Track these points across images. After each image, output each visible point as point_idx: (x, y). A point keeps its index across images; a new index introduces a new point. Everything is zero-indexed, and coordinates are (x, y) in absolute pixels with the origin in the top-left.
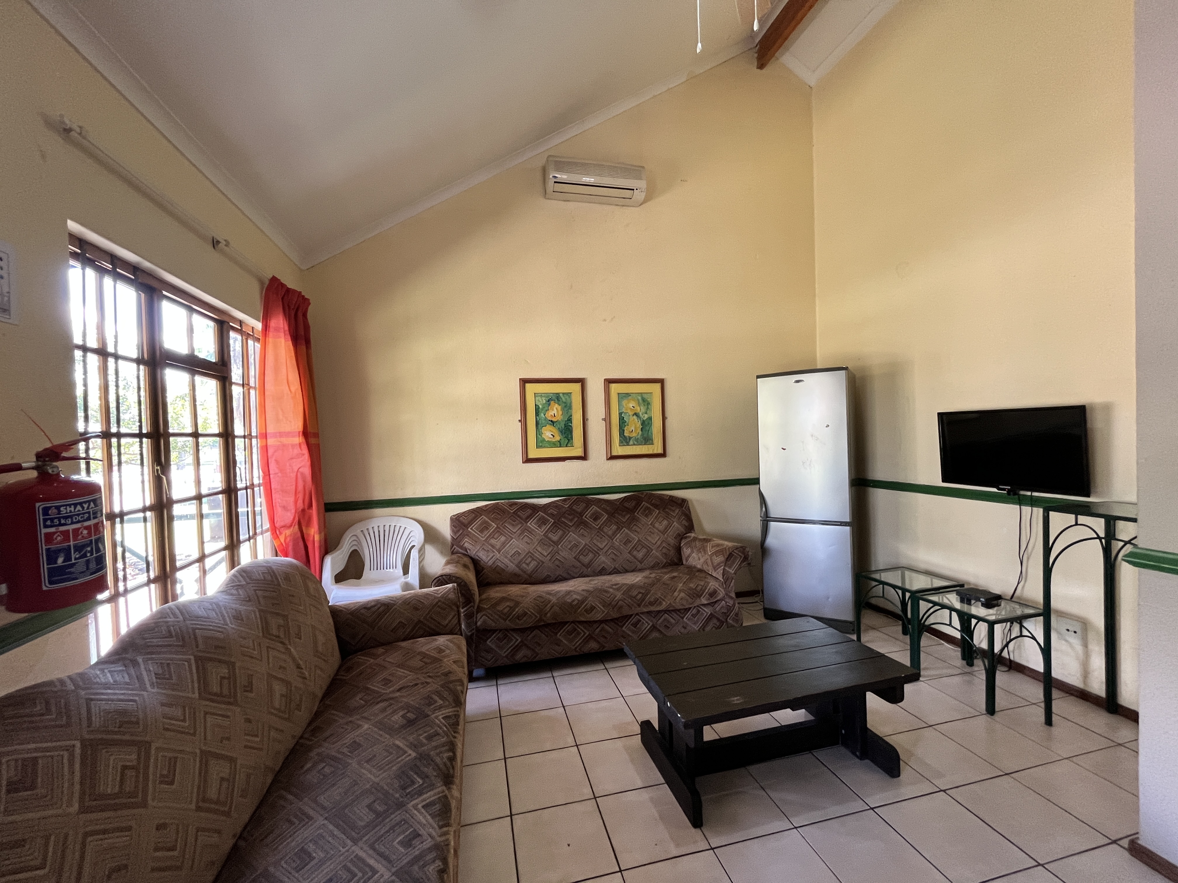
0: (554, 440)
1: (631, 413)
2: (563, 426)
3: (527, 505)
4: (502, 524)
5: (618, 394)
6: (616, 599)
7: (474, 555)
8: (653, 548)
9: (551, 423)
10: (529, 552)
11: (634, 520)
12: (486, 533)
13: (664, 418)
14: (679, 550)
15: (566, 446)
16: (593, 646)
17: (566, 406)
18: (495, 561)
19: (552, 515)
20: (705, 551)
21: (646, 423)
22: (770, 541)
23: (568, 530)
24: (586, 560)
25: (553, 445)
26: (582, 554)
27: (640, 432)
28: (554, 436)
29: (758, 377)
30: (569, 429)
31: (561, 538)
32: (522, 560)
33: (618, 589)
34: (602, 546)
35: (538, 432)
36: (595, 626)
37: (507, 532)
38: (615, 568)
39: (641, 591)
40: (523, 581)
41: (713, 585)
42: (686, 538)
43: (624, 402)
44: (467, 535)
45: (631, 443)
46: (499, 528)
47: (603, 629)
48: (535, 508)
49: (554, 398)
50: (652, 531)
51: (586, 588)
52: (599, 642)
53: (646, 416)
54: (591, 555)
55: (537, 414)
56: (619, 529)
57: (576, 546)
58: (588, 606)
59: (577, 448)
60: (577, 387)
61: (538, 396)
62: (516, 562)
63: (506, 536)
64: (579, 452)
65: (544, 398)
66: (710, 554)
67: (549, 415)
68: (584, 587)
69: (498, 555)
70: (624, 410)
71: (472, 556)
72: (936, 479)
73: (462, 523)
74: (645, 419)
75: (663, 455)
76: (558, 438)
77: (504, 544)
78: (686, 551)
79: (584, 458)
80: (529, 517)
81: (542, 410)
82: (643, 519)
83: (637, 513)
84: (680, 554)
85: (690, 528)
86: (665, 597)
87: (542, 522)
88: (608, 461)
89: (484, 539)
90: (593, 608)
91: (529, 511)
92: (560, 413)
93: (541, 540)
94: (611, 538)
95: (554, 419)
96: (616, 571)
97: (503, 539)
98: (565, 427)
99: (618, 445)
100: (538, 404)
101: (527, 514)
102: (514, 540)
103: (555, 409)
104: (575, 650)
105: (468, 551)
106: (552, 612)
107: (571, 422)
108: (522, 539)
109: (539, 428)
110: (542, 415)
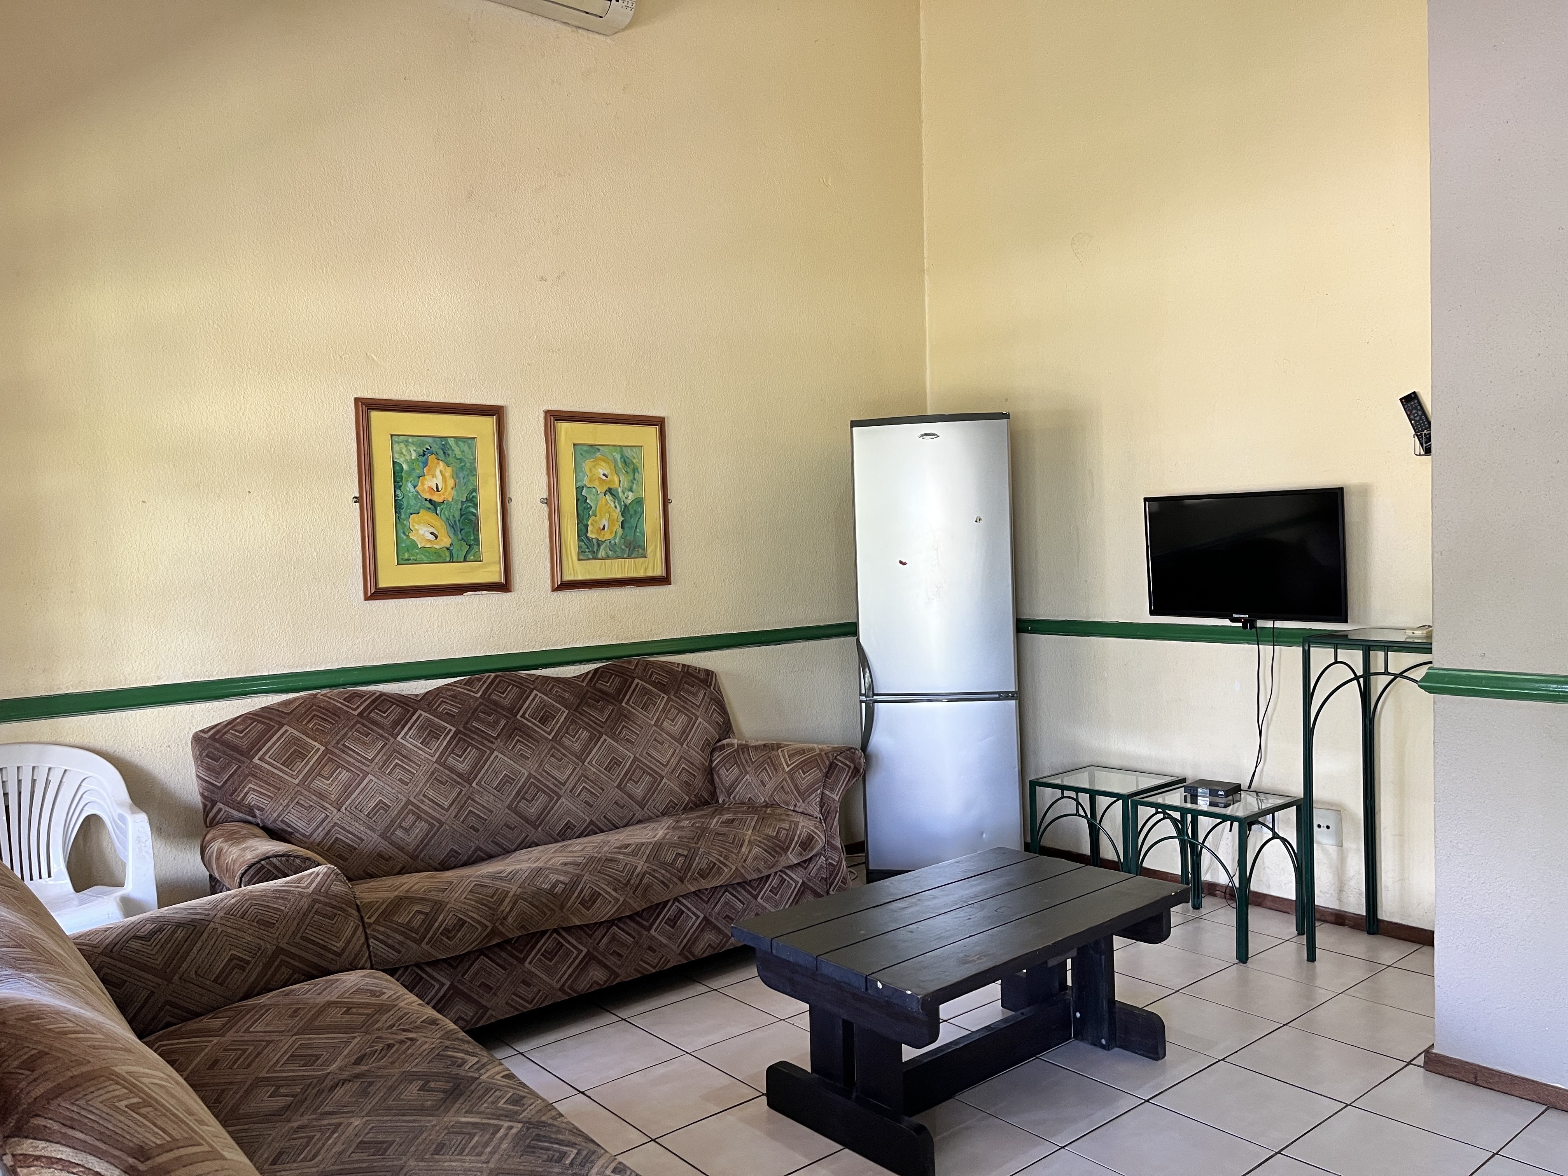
0: (437, 547)
1: (601, 489)
2: (457, 515)
3: (383, 700)
4: (337, 743)
5: (576, 445)
6: (638, 871)
7: (275, 820)
8: (663, 774)
9: (429, 505)
10: (409, 802)
11: (623, 716)
12: (302, 768)
13: (666, 502)
14: (710, 773)
15: (465, 560)
16: (597, 975)
17: (462, 468)
18: (330, 831)
19: (449, 717)
20: (776, 767)
21: (632, 512)
23: (490, 748)
24: (532, 810)
25: (436, 557)
26: (523, 798)
27: (620, 531)
28: (436, 537)
29: (855, 424)
30: (470, 521)
31: (476, 767)
32: (393, 822)
33: (634, 854)
34: (563, 779)
35: (399, 527)
36: (602, 930)
37: (352, 761)
38: (592, 822)
39: (680, 851)
40: (398, 869)
41: (805, 826)
42: (723, 747)
43: (587, 465)
44: (253, 775)
45: (602, 553)
46: (332, 753)
47: (614, 938)
48: (407, 704)
49: (435, 448)
50: (659, 738)
51: (569, 860)
52: (606, 966)
53: (631, 496)
54: (542, 798)
55: (398, 484)
56: (594, 739)
57: (508, 780)
58: (586, 893)
59: (489, 564)
60: (488, 424)
61: (398, 443)
62: (380, 828)
63: (348, 770)
64: (494, 575)
65: (412, 448)
66: (787, 769)
67: (426, 487)
68: (560, 859)
69: (336, 816)
70: (586, 482)
71: (269, 823)
72: (1141, 611)
73: (235, 748)
74: (628, 502)
75: (664, 580)
76: (445, 541)
77: (348, 789)
78: (726, 775)
79: (504, 587)
80: (400, 723)
81: (409, 474)
82: (639, 714)
83: (627, 703)
84: (712, 782)
85: (726, 728)
86: (726, 858)
87: (430, 733)
88: (555, 593)
89: (296, 781)
90: (595, 896)
91: (396, 712)
92: (451, 483)
93: (433, 773)
94: (581, 757)
95: (436, 498)
96: (593, 829)
97: (344, 776)
98: (462, 515)
99: (575, 557)
100: (400, 460)
101: (392, 717)
102: (370, 777)
103: (438, 473)
104: (562, 989)
105: (257, 813)
106: (514, 914)
107: (476, 506)
108: (389, 774)
109: (403, 516)
110: (410, 486)
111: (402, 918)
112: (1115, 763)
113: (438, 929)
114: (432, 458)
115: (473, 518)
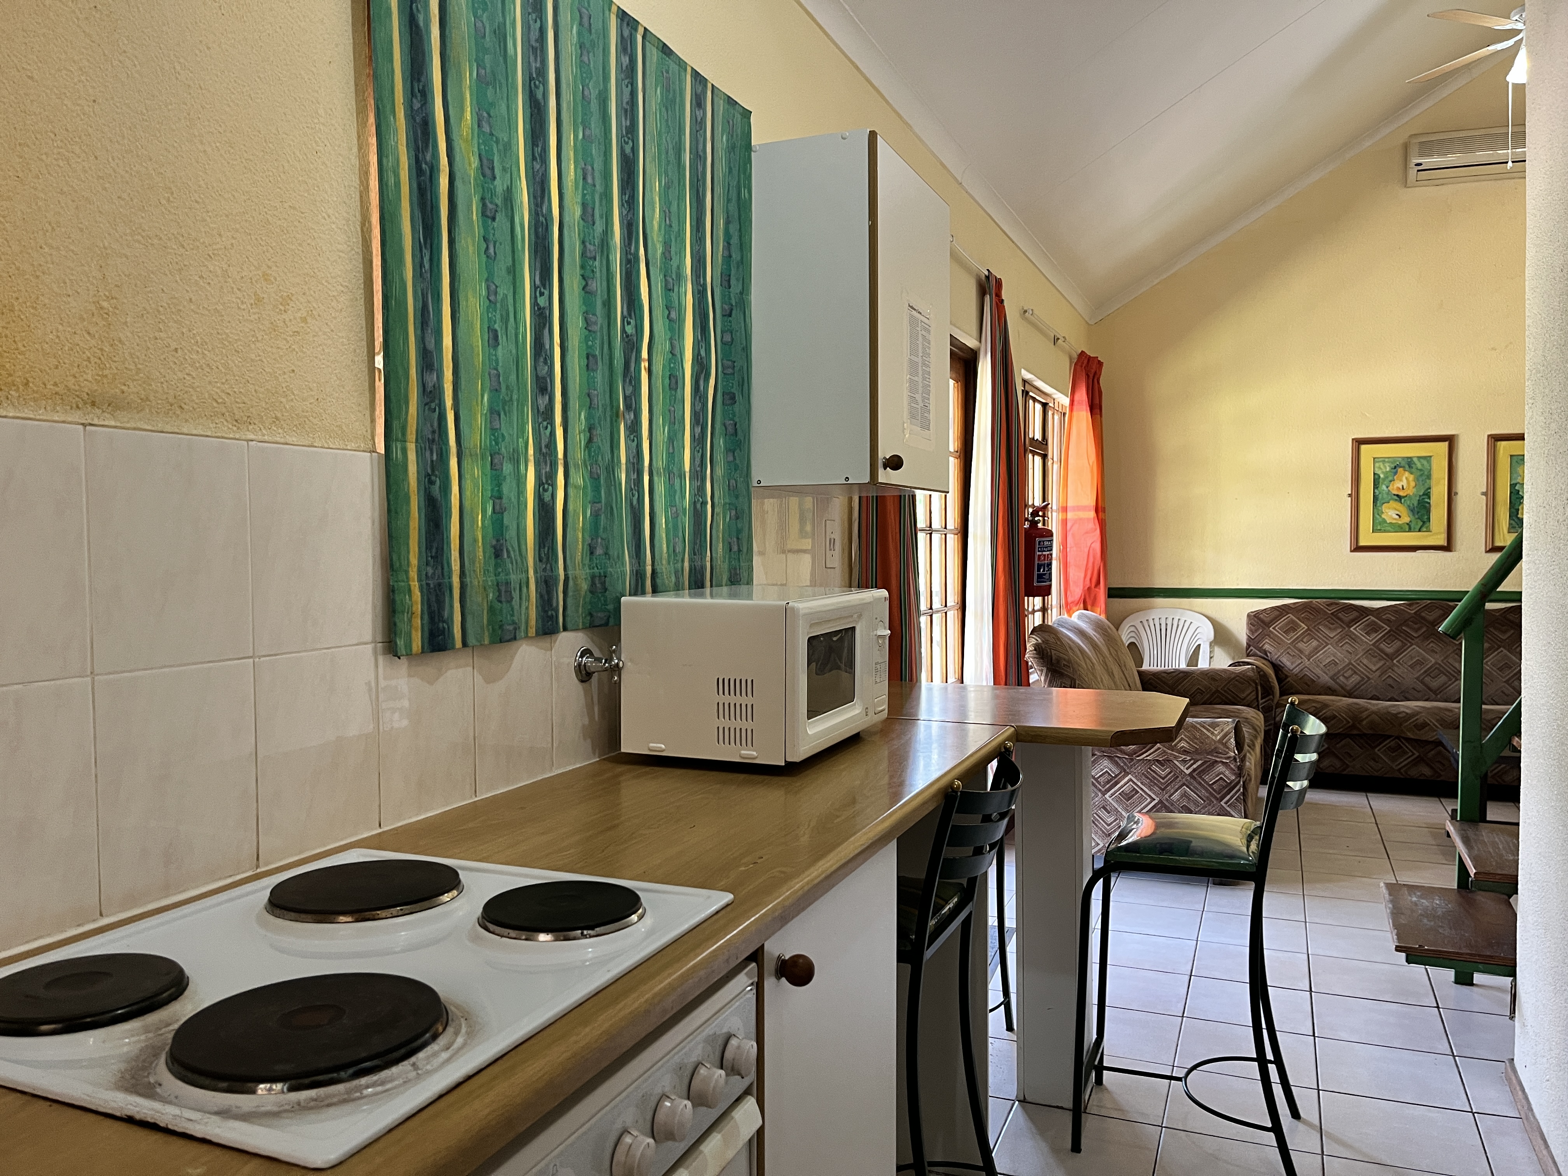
0: (1400, 522)
2: (1416, 504)
4: (1315, 626)
5: (1511, 456)
7: (1276, 660)
9: (1396, 497)
10: (1350, 663)
12: (1294, 636)
15: (1419, 531)
16: (1424, 770)
17: (1421, 475)
18: (1302, 670)
19: (1388, 622)
23: (1410, 642)
24: (1435, 684)
25: (1399, 528)
26: (1429, 675)
28: (1400, 517)
30: (1425, 507)
31: (1398, 652)
32: (1339, 672)
35: (1375, 510)
37: (1321, 636)
44: (1269, 636)
46: (1311, 631)
48: (1365, 612)
49: (1403, 463)
55: (1376, 485)
57: (1419, 663)
59: (1437, 534)
60: (1442, 447)
61: (1378, 462)
62: (1332, 673)
63: (1318, 641)
64: (1442, 541)
65: (1387, 465)
67: (1395, 487)
69: (1307, 663)
70: (1520, 480)
71: (1273, 660)
73: (1263, 621)
76: (1406, 519)
77: (1316, 650)
79: (1448, 547)
80: (1355, 621)
81: (1384, 479)
87: (1372, 629)
88: (1488, 554)
89: (1289, 642)
91: (1355, 614)
92: (1413, 484)
93: (1368, 651)
95: (1401, 494)
97: (1315, 643)
98: (1419, 503)
99: (1507, 531)
100: (1378, 472)
101: (1351, 617)
102: (1329, 646)
103: (1404, 479)
105: (1269, 654)
107: (1429, 498)
108: (1341, 646)
109: (1378, 505)
110: (1384, 487)
114: (1400, 470)
115: (1427, 505)
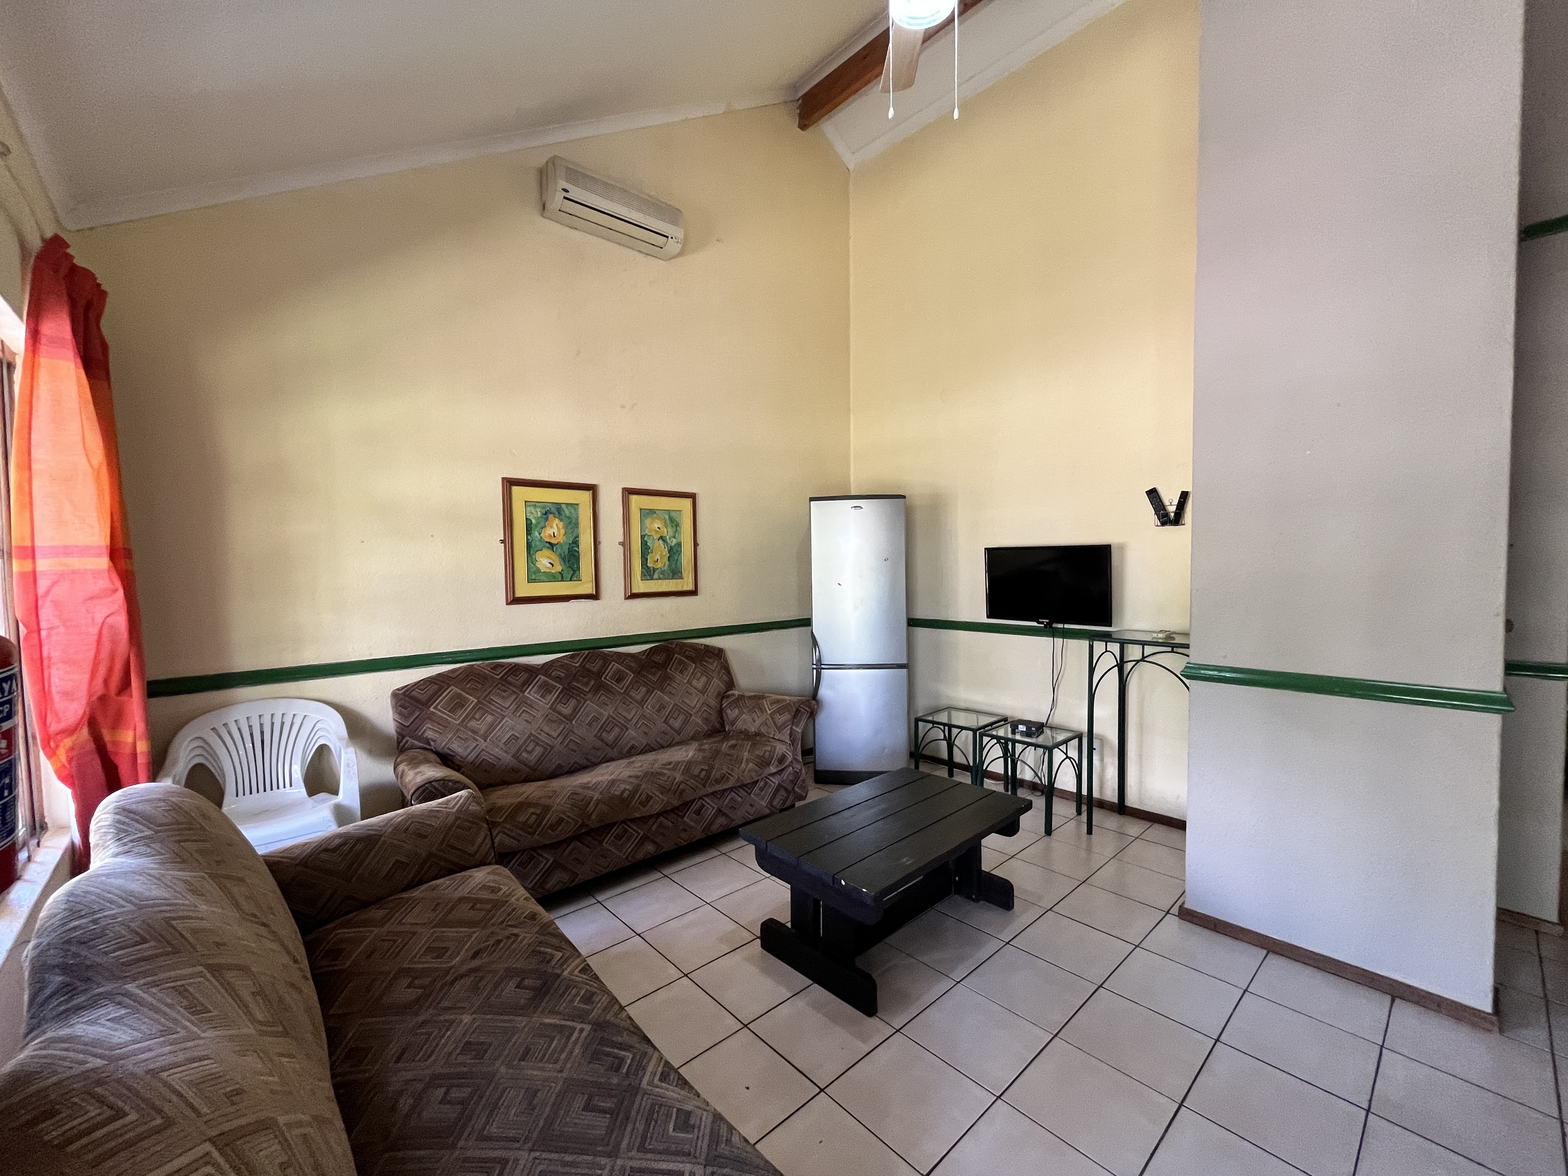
0: (553, 572)
1: (656, 537)
2: (566, 552)
3: (517, 668)
4: (486, 696)
5: (641, 509)
6: (676, 781)
7: (443, 748)
8: (692, 713)
9: (548, 545)
10: (531, 734)
11: (667, 678)
12: (461, 714)
13: (696, 544)
14: (721, 712)
15: (571, 580)
16: (650, 848)
17: (570, 523)
18: (479, 754)
19: (558, 679)
20: (762, 710)
21: (675, 550)
22: (824, 692)
23: (584, 699)
24: (610, 738)
25: (552, 578)
26: (605, 730)
27: (667, 563)
28: (553, 565)
29: (812, 499)
30: (574, 556)
31: (575, 711)
32: (520, 747)
33: (674, 769)
34: (629, 718)
35: (529, 559)
36: (652, 820)
37: (495, 708)
38: (647, 744)
39: (703, 767)
40: (523, 778)
41: (781, 749)
42: (728, 696)
43: (648, 522)
44: (429, 719)
45: (656, 576)
46: (482, 703)
47: (661, 825)
48: (532, 671)
49: (553, 510)
50: (690, 691)
51: (632, 773)
52: (655, 842)
53: (674, 541)
54: (617, 730)
55: (529, 531)
56: (649, 692)
57: (596, 719)
58: (644, 797)
59: (586, 582)
60: (586, 495)
61: (530, 506)
62: (513, 750)
63: (492, 715)
64: (589, 589)
65: (538, 510)
66: (769, 712)
67: (547, 534)
68: (627, 773)
69: (483, 745)
70: (647, 532)
71: (439, 749)
72: (982, 617)
73: (418, 701)
74: (673, 544)
75: (694, 593)
76: (558, 568)
78: (731, 713)
79: (595, 597)
80: (527, 683)
81: (536, 525)
82: (678, 676)
83: (670, 670)
84: (722, 718)
85: (731, 684)
86: (732, 770)
87: (546, 689)
88: (627, 601)
89: (458, 722)
90: (649, 798)
91: (524, 676)
92: (563, 531)
93: (547, 715)
94: (642, 703)
95: (553, 541)
96: (648, 749)
97: (489, 719)
98: (569, 552)
99: (639, 578)
100: (531, 518)
101: (522, 680)
102: (506, 718)
103: (555, 525)
104: (627, 858)
105: (432, 743)
106: (596, 812)
107: (578, 546)
108: (520, 716)
109: (532, 553)
110: (537, 534)
111: (522, 819)
112: (963, 705)
113: (546, 824)
114: (551, 516)
115: (576, 554)
